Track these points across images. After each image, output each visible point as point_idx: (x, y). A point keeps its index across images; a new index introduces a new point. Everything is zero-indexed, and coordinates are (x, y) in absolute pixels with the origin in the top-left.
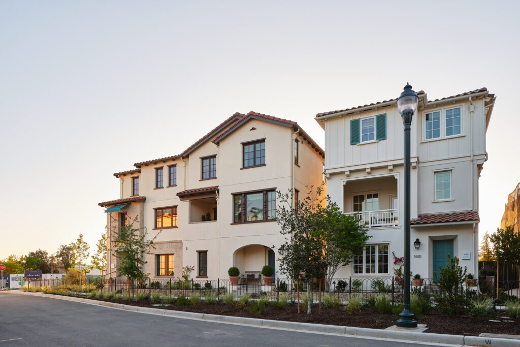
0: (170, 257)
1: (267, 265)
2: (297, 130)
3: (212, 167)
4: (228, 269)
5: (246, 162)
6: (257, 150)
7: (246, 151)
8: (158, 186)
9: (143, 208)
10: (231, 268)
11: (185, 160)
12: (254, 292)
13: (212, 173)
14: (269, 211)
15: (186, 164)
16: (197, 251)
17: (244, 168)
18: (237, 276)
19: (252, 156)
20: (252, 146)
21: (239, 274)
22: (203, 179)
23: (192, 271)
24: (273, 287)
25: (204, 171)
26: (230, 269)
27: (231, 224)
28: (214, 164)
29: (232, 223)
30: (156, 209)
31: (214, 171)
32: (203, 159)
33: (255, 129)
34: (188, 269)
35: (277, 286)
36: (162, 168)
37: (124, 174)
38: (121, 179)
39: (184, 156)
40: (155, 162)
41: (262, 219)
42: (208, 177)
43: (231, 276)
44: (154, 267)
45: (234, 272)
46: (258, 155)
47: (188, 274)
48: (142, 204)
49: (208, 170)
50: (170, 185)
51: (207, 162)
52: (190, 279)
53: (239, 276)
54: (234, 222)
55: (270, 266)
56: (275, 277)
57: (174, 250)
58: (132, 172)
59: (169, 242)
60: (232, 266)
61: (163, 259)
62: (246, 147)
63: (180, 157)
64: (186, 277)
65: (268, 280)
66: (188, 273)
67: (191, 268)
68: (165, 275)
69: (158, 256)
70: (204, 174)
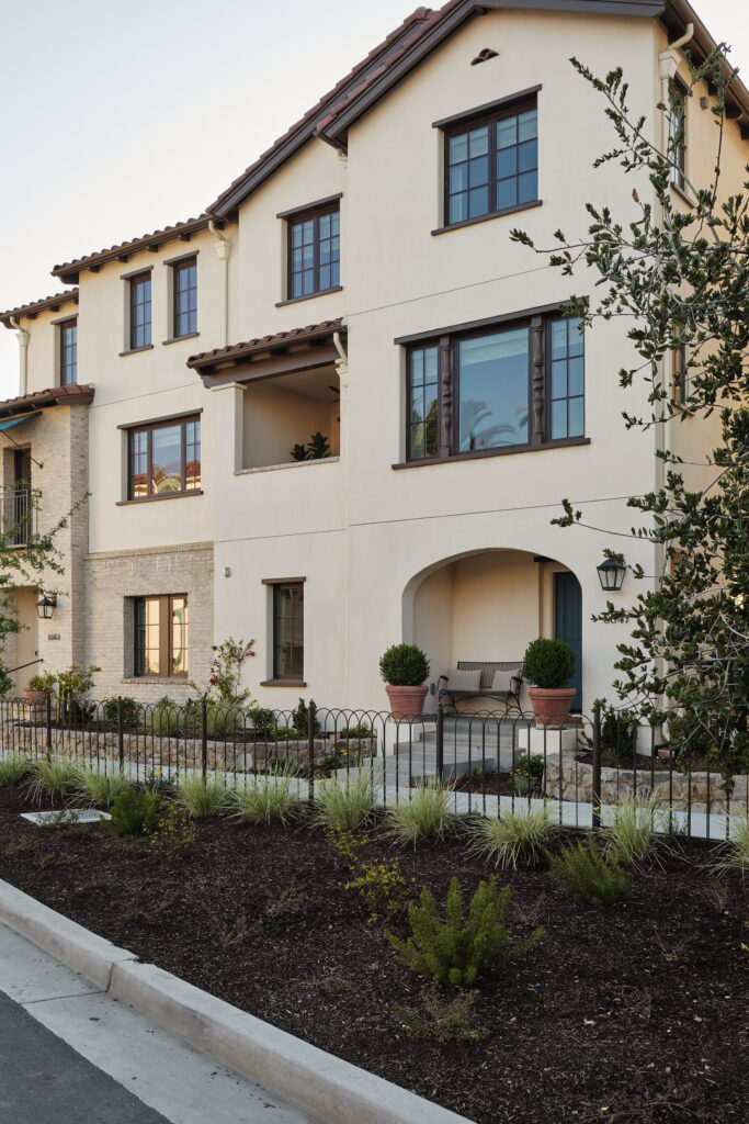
0: (178, 604)
1: (548, 635)
2: (683, 33)
3: (325, 249)
4: (381, 653)
5: (458, 203)
6: (501, 145)
7: (458, 156)
8: (136, 341)
9: (86, 426)
10: (395, 650)
11: (227, 233)
12: (491, 754)
13: (324, 272)
14: (555, 404)
15: (230, 248)
16: (264, 582)
17: (448, 225)
18: (418, 682)
19: (481, 175)
20: (481, 135)
21: (425, 676)
22: (291, 296)
23: (249, 660)
24: (571, 732)
25: (297, 268)
26: (389, 655)
27: (395, 467)
28: (334, 237)
29: (397, 462)
30: (130, 431)
31: (334, 261)
32: (292, 219)
33: (494, 55)
34: (235, 654)
35: (589, 732)
36: (145, 275)
37: (31, 313)
38: (23, 331)
39: (220, 213)
40: (124, 254)
41: (526, 441)
42: (309, 288)
43: (394, 682)
44: (121, 644)
45: (404, 668)
46: (505, 166)
47: (234, 670)
48: (80, 410)
49: (310, 264)
50: (177, 334)
51: (305, 231)
52: (237, 691)
53: (427, 683)
54: (408, 458)
55: (560, 642)
56: (580, 693)
57: (188, 578)
58: (54, 305)
59: (171, 551)
60: (398, 642)
61: (153, 610)
62: (458, 142)
63: (207, 221)
64: (224, 684)
65: (550, 701)
66: (234, 666)
67: (244, 646)
68: (160, 675)
69: (136, 604)
70: (297, 278)
